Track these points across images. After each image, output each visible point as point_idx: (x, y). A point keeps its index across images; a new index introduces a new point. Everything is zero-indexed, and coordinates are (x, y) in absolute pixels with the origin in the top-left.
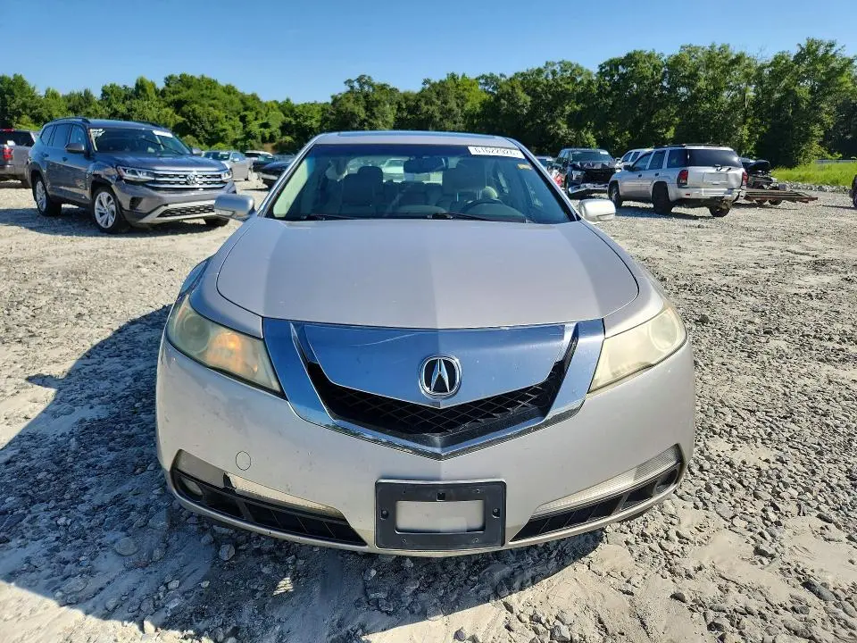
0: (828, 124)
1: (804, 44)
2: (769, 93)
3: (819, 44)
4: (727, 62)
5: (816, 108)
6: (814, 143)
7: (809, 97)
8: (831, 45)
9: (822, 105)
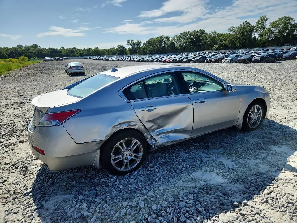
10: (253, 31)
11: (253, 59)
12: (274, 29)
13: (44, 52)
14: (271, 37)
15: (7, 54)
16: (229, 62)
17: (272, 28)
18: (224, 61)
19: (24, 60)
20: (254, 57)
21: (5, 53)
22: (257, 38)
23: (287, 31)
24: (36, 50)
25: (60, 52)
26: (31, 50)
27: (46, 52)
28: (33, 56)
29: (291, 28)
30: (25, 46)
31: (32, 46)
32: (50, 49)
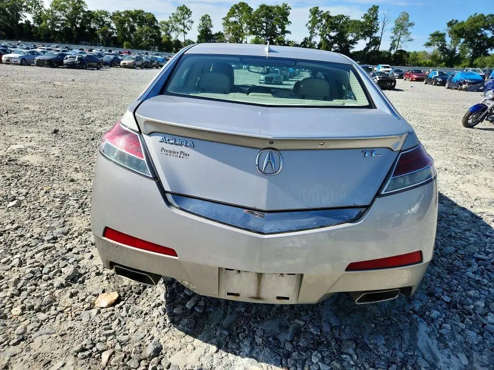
10: (21, 10)
11: (65, 61)
12: (58, 14)
14: (58, 27)
16: (19, 62)
17: (54, 11)
18: (8, 60)
20: (67, 58)
22: (32, 23)
23: (80, 21)
29: (84, 16)
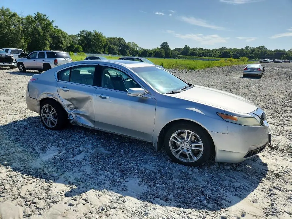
0: (50, 41)
1: (36, 13)
2: (27, 28)
3: (41, 15)
4: (10, 15)
5: (45, 35)
6: (48, 47)
7: (42, 31)
8: (45, 16)
9: (47, 35)
13: (269, 53)
15: (233, 54)
19: (243, 60)
21: (232, 54)
24: (261, 51)
25: (286, 54)
26: (255, 52)
27: (270, 54)
28: (255, 57)
30: (253, 48)
31: (259, 48)
32: (276, 51)
